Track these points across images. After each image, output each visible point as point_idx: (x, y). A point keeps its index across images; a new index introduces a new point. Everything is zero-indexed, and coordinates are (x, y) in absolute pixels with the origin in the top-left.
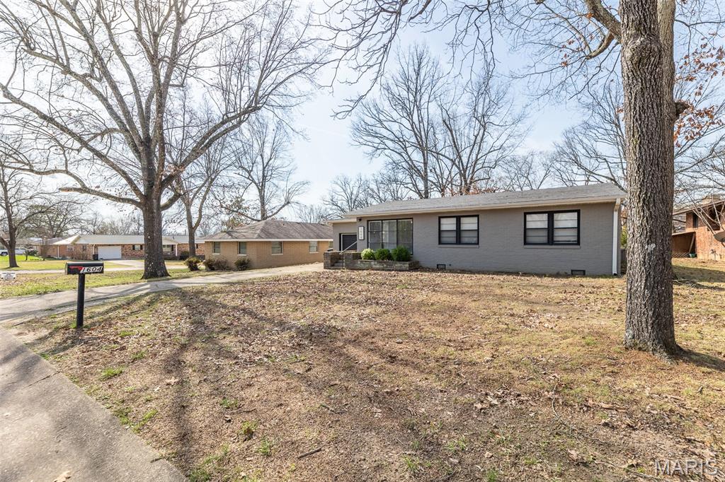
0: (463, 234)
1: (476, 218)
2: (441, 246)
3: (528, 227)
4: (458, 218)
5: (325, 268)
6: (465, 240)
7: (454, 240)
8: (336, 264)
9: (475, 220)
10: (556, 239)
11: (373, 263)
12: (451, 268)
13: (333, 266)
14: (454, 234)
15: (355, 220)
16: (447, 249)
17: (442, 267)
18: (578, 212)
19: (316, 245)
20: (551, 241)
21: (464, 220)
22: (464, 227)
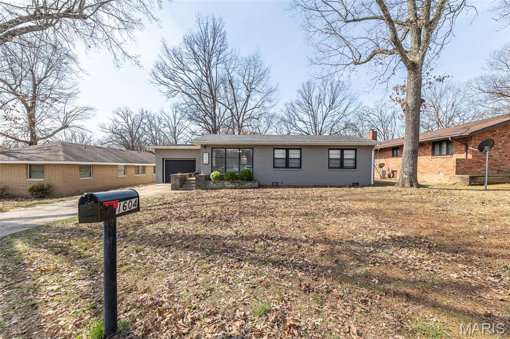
0: (290, 161)
1: (300, 151)
2: (274, 169)
3: (330, 158)
4: (287, 150)
5: (173, 189)
6: (291, 165)
7: (284, 165)
8: (184, 185)
9: (298, 152)
10: (345, 165)
11: (226, 183)
12: (282, 185)
13: (181, 187)
14: (284, 161)
15: (199, 147)
16: (280, 171)
17: (275, 184)
18: (356, 150)
19: (122, 168)
20: (342, 166)
21: (291, 151)
22: (291, 156)
